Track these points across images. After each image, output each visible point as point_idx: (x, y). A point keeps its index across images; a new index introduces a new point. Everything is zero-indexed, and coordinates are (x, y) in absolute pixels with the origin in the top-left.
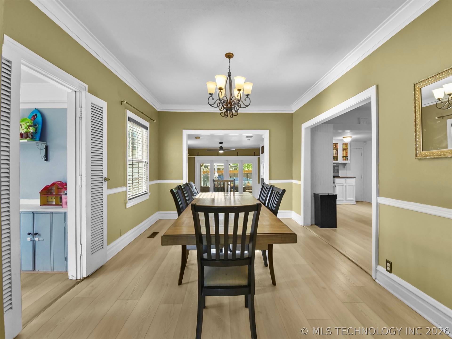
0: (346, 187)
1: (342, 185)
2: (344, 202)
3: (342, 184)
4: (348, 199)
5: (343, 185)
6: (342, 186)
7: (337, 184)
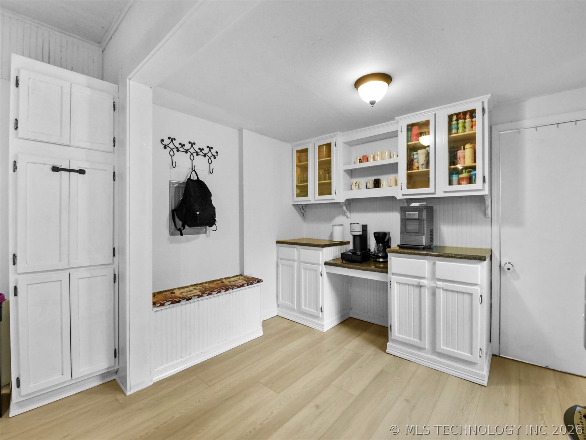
0: (434, 294)
1: (416, 284)
2: (423, 357)
3: (415, 281)
4: (442, 347)
5: (420, 286)
6: (417, 290)
7: (394, 279)
